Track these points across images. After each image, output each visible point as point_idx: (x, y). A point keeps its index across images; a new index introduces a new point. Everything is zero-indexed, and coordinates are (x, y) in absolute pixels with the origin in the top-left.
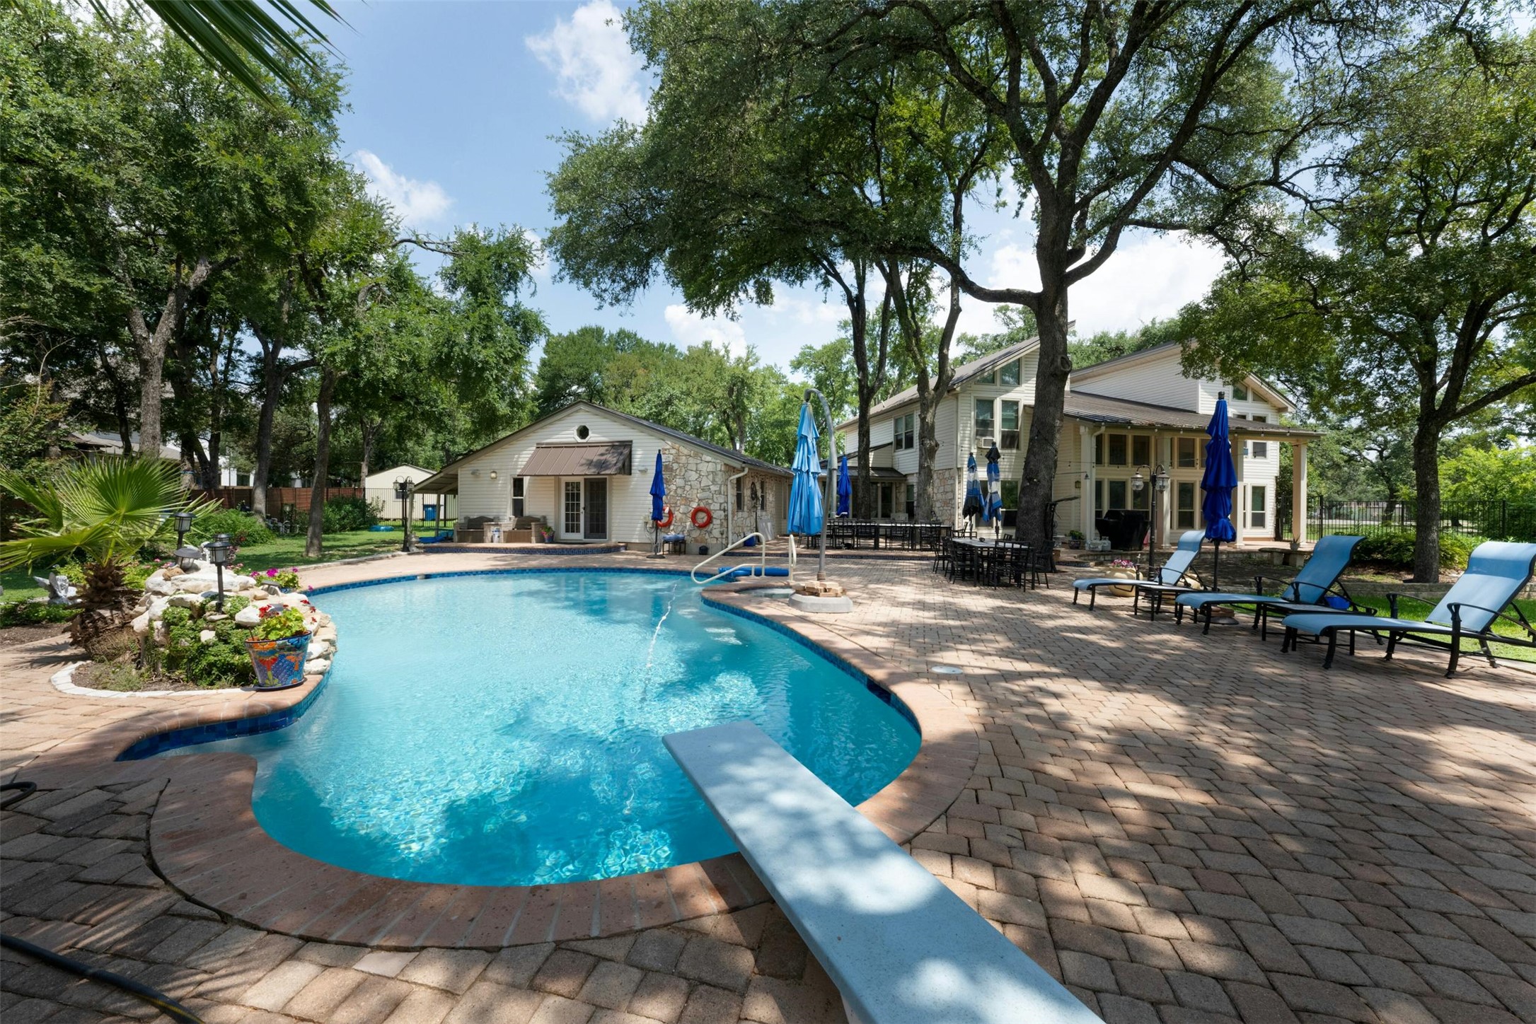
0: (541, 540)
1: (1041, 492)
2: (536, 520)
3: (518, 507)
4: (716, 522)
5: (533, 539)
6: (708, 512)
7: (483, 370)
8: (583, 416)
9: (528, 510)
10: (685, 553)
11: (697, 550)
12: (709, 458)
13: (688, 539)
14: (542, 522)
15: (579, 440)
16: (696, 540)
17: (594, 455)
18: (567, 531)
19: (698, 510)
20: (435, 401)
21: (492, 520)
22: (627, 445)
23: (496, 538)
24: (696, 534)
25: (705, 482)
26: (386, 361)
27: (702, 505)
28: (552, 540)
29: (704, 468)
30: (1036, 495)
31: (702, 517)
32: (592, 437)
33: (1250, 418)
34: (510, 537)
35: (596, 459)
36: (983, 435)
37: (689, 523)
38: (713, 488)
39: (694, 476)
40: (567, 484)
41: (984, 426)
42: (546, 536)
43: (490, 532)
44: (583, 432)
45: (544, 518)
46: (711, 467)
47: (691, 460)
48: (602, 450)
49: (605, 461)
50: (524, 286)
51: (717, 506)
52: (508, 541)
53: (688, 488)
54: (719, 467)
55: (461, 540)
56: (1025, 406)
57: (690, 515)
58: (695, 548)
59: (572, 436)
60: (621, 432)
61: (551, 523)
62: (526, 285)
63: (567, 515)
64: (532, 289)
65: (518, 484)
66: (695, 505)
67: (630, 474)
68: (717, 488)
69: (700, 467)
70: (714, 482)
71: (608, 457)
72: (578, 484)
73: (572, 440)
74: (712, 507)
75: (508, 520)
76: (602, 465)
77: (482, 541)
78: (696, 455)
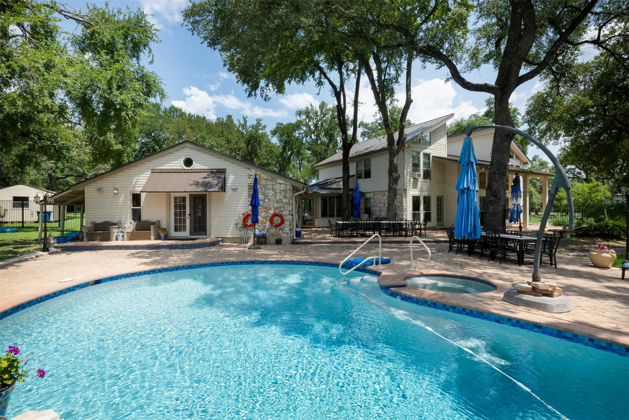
0: (158, 238)
1: (502, 203)
2: (153, 224)
3: (136, 215)
4: (287, 223)
5: (152, 237)
6: (281, 217)
7: (120, 110)
8: (188, 152)
9: (144, 217)
10: (265, 244)
11: (274, 241)
12: (281, 181)
13: (268, 235)
14: (157, 225)
15: (185, 168)
16: (273, 235)
17: (199, 178)
18: (176, 230)
19: (275, 215)
20: (55, 138)
21: (115, 224)
22: (223, 171)
23: (120, 237)
24: (273, 230)
25: (279, 197)
26: (41, 91)
27: (277, 212)
28: (167, 238)
29: (278, 188)
30: (499, 205)
31: (277, 220)
32: (196, 166)
33: (515, 166)
34: (132, 237)
35: (201, 181)
36: (416, 172)
37: (268, 224)
38: (284, 201)
39: (271, 193)
40: (176, 198)
41: (416, 166)
42: (162, 235)
43: (115, 231)
44: (188, 162)
45: (159, 222)
46: (283, 187)
47: (269, 182)
48: (205, 175)
49: (209, 183)
50: (144, 56)
51: (287, 213)
52: (131, 239)
53: (267, 201)
54: (288, 187)
55: (90, 240)
56: (433, 157)
57: (269, 218)
58: (273, 240)
59: (179, 164)
60: (218, 163)
61: (164, 225)
62: (147, 55)
63: (176, 220)
64: (150, 59)
65: (136, 199)
66: (272, 212)
67: (225, 191)
68: (287, 201)
69: (275, 187)
70: (285, 197)
71: (209, 180)
72: (184, 198)
73: (180, 167)
74: (284, 213)
75: (130, 225)
76: (206, 185)
77: (108, 239)
78: (272, 180)
